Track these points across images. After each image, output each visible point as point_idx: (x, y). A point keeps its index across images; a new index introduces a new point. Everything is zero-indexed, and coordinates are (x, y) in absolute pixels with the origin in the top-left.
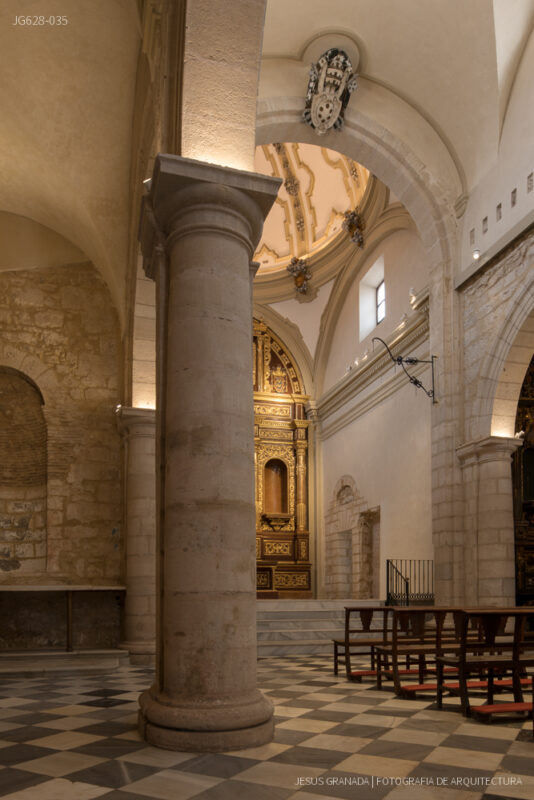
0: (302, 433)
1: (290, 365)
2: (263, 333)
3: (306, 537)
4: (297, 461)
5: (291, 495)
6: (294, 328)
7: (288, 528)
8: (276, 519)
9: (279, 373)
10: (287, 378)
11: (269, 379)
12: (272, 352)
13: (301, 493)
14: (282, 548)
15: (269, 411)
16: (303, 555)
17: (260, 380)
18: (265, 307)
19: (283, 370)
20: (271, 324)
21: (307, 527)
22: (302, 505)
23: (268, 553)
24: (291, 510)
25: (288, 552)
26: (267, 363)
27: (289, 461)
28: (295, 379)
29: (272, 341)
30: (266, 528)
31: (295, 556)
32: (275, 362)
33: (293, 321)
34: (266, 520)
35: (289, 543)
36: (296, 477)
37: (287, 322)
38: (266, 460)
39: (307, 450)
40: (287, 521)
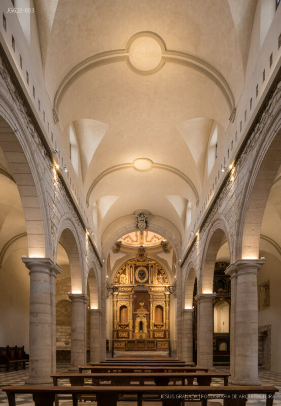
0: (167, 296)
1: (164, 274)
2: (155, 264)
3: (169, 331)
4: (166, 306)
5: (164, 317)
6: (166, 261)
7: (163, 328)
8: (158, 325)
9: (161, 276)
10: (163, 278)
11: (157, 279)
12: (158, 270)
13: (167, 316)
14: (160, 335)
15: (157, 289)
16: (167, 337)
17: (154, 280)
18: (156, 255)
19: (162, 275)
20: (158, 261)
21: (169, 328)
22: (167, 320)
23: (156, 336)
24: (164, 322)
25: (162, 336)
26: (156, 274)
27: (164, 306)
28: (166, 278)
29: (158, 266)
30: (155, 328)
31: (165, 337)
32: (159, 273)
33: (165, 259)
34: (155, 326)
35: (163, 333)
36: (166, 311)
37: (163, 259)
38: (156, 305)
39: (169, 302)
40: (162, 326)
